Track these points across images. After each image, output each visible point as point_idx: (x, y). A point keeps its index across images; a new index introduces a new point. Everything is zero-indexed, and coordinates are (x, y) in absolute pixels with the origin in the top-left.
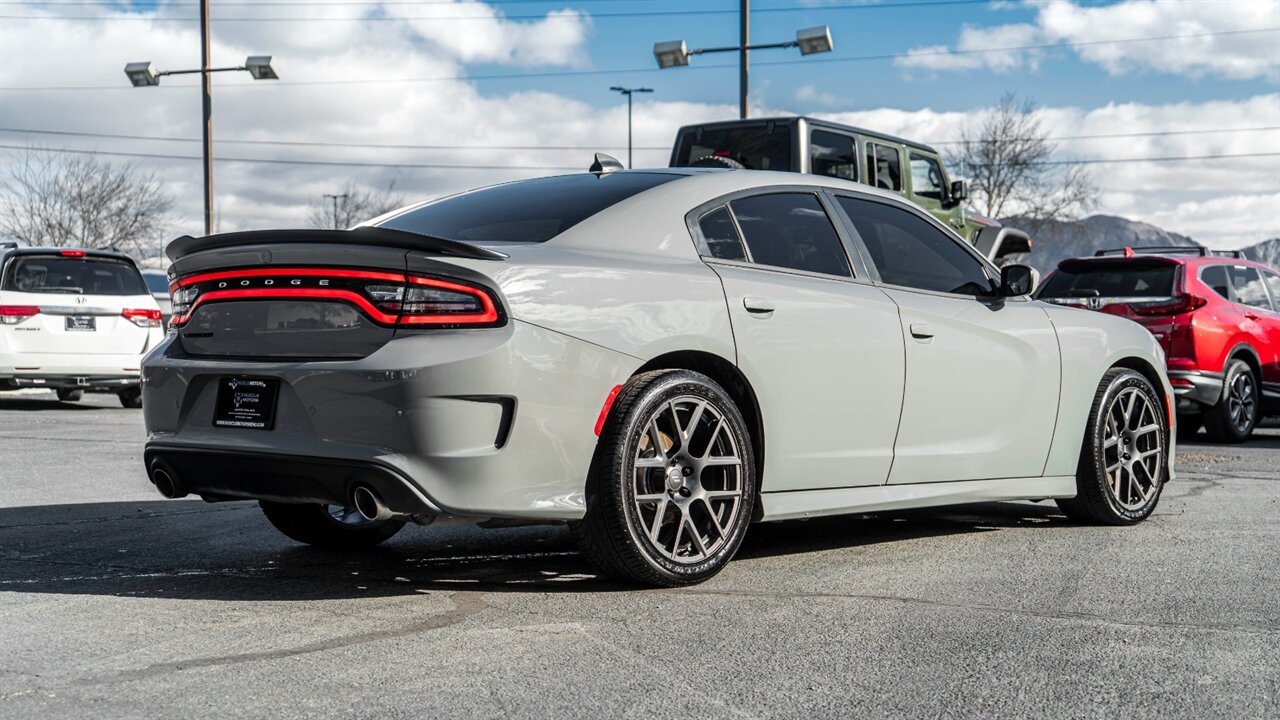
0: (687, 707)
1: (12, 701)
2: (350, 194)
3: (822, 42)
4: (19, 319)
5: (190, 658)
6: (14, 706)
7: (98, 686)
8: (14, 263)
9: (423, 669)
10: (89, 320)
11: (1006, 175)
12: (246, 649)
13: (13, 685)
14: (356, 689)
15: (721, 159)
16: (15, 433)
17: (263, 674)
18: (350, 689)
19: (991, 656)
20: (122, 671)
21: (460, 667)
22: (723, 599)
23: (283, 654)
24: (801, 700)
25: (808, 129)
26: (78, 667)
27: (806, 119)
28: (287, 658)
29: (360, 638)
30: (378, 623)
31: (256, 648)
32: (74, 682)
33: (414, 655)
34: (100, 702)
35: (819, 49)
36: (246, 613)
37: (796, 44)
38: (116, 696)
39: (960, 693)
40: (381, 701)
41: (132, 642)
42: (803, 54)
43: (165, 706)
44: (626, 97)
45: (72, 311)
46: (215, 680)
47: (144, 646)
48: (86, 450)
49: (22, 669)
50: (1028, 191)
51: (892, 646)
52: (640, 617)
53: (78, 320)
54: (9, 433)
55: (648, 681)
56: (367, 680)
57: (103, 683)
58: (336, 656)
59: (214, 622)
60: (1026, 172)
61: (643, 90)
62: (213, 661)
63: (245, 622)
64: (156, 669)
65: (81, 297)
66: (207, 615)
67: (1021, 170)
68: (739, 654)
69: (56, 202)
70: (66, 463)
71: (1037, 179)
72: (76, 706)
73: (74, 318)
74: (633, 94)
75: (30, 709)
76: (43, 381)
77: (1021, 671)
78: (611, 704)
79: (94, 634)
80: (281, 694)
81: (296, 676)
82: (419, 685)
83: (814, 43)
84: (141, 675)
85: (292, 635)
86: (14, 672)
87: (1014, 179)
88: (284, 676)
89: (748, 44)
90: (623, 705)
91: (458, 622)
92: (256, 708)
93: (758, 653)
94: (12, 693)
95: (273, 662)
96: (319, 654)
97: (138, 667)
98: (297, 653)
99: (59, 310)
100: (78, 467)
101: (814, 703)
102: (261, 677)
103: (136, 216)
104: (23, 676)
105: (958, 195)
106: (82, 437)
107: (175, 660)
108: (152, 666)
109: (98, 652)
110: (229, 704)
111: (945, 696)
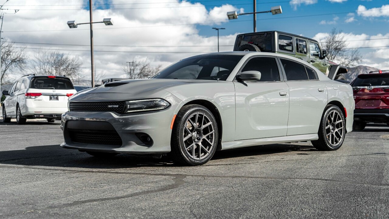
0: (260, 216)
1: (26, 214)
2: (134, 62)
3: (279, 11)
4: (35, 97)
5: (87, 199)
6: (27, 216)
7: (56, 209)
8: (34, 80)
9: (166, 203)
10: (56, 97)
11: (333, 53)
12: (106, 196)
13: (27, 208)
14: (144, 210)
15: (250, 44)
16: (34, 131)
17: (112, 205)
18: (142, 210)
19: (362, 199)
20: (64, 204)
21: (179, 202)
22: (264, 180)
23: (118, 198)
24: (300, 214)
25: (278, 35)
26: (49, 202)
27: (277, 32)
28: (119, 199)
29: (144, 193)
30: (150, 188)
31: (109, 195)
32: (48, 208)
33: (163, 199)
34: (56, 214)
35: (278, 13)
36: (105, 185)
37: (271, 11)
38: (62, 212)
39: (356, 211)
40: (153, 214)
41: (68, 194)
42: (273, 14)
43: (78, 216)
44: (217, 31)
45: (51, 94)
46: (95, 207)
47: (72, 195)
48: (55, 136)
49: (31, 203)
50: (340, 58)
51: (326, 195)
52: (237, 186)
53: (53, 97)
54: (32, 131)
55: (245, 207)
56: (147, 207)
57: (57, 208)
58: (136, 199)
59: (95, 187)
60: (340, 52)
61: (222, 29)
62: (95, 200)
63: (105, 188)
64: (76, 203)
65: (54, 90)
66: (92, 185)
67: (338, 51)
68: (274, 198)
69: (47, 65)
70: (49, 139)
71: (343, 54)
72: (48, 216)
73: (52, 97)
74: (219, 30)
75: (32, 217)
76: (43, 116)
77: (375, 204)
78: (233, 215)
79: (55, 191)
80: (118, 212)
81: (123, 205)
82: (165, 209)
83: (276, 11)
84: (70, 205)
85: (121, 192)
86: (28, 204)
87: (336, 54)
88: (119, 205)
89: (256, 12)
90: (238, 216)
91: (176, 187)
92: (110, 216)
93: (280, 198)
94: (26, 211)
95: (115, 201)
96: (130, 198)
97: (69, 202)
98: (123, 198)
99: (48, 94)
100: (52, 140)
101: (305, 215)
102: (111, 206)
103: (71, 69)
104: (31, 205)
105: (325, 55)
106: (54, 132)
107: (82, 200)
108: (74, 202)
109: (56, 197)
110: (100, 215)
111: (351, 212)
